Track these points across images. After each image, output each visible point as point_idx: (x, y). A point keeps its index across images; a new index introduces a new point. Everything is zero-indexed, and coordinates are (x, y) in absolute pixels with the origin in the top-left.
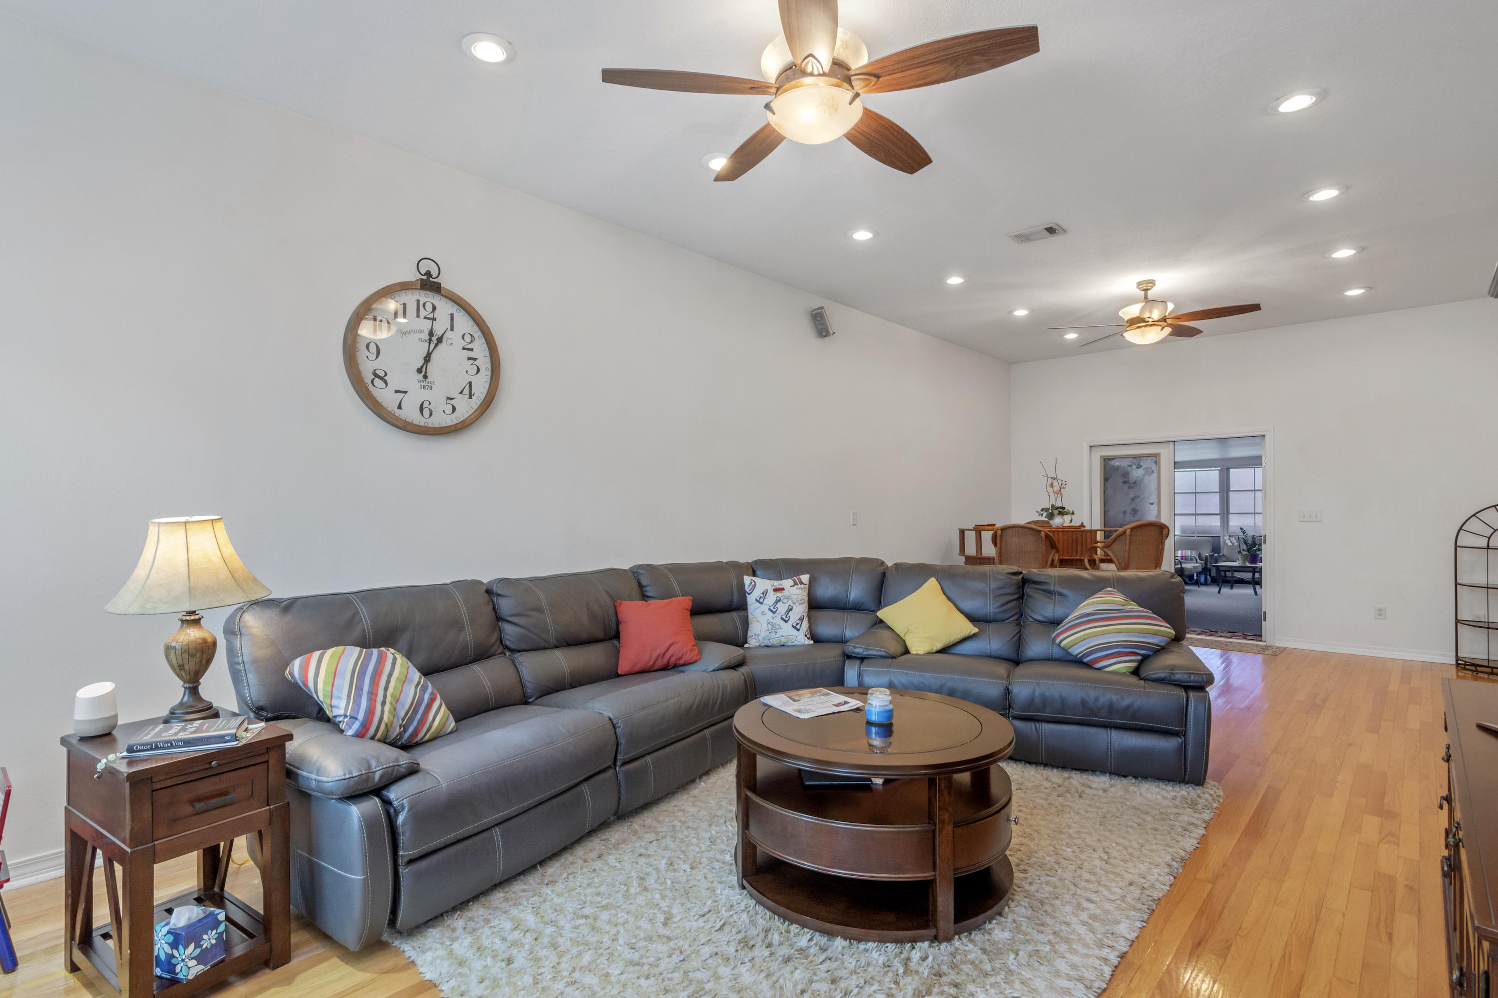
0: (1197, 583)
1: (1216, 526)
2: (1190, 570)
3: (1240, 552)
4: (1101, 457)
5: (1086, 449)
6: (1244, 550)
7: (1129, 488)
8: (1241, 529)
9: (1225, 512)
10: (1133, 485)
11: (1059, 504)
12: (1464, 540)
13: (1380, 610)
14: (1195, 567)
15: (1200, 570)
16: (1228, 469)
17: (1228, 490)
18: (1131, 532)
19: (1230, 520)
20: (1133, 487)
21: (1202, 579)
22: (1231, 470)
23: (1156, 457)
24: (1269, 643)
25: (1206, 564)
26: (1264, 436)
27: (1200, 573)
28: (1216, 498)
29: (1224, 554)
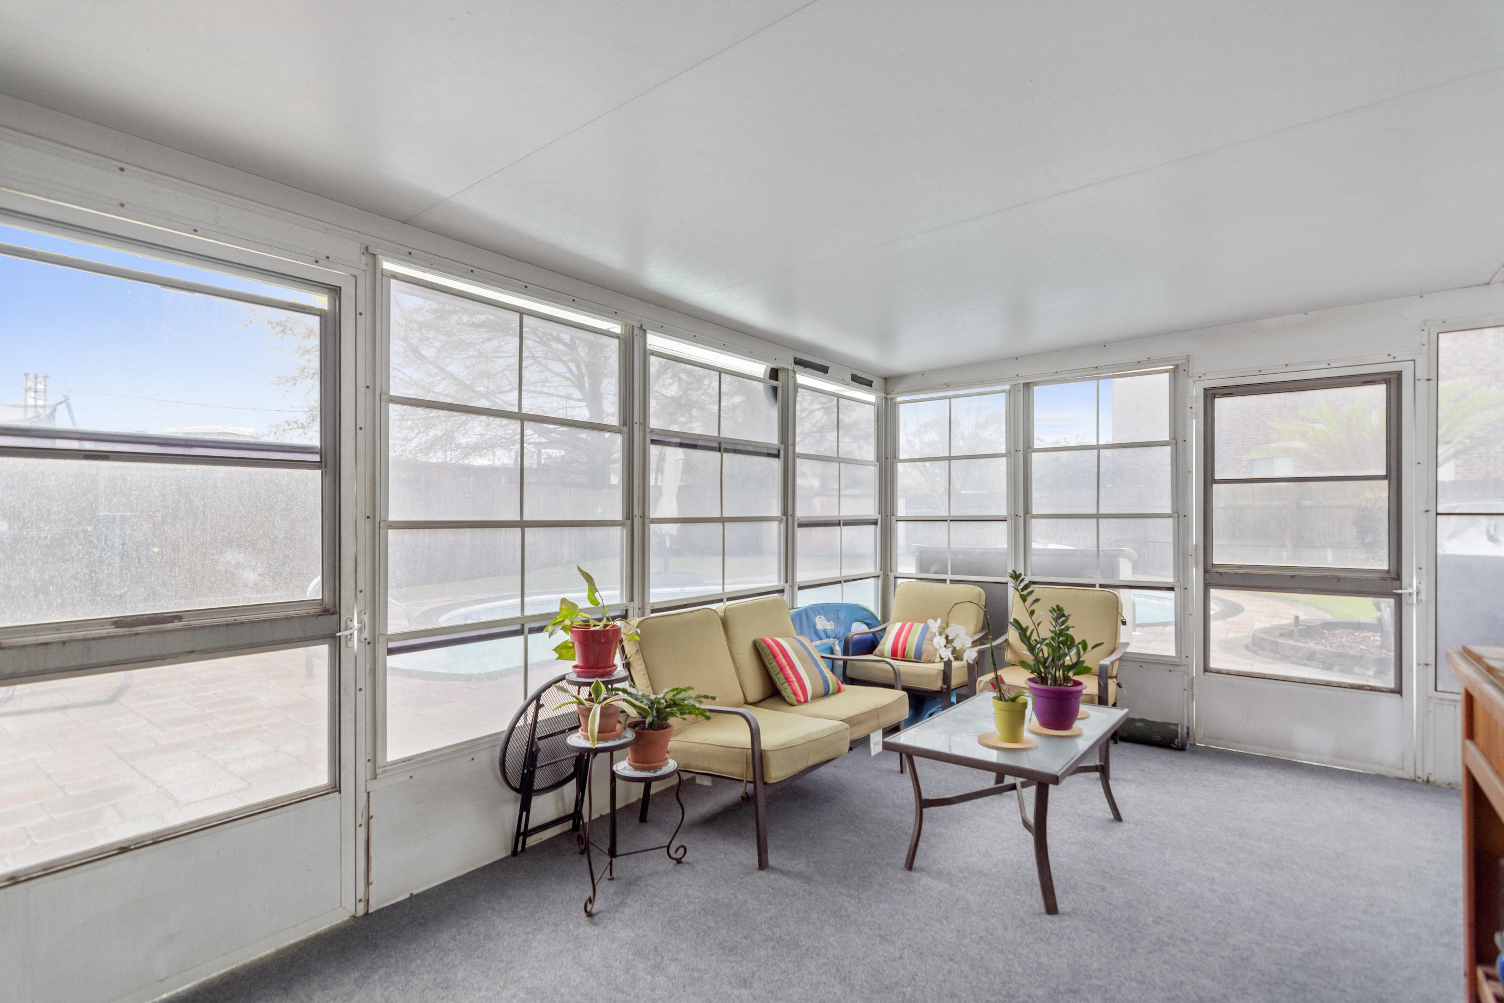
1: (998, 553)
9: (1021, 512)
17: (1028, 449)
22: (1034, 387)
28: (998, 472)
29: (1010, 640)
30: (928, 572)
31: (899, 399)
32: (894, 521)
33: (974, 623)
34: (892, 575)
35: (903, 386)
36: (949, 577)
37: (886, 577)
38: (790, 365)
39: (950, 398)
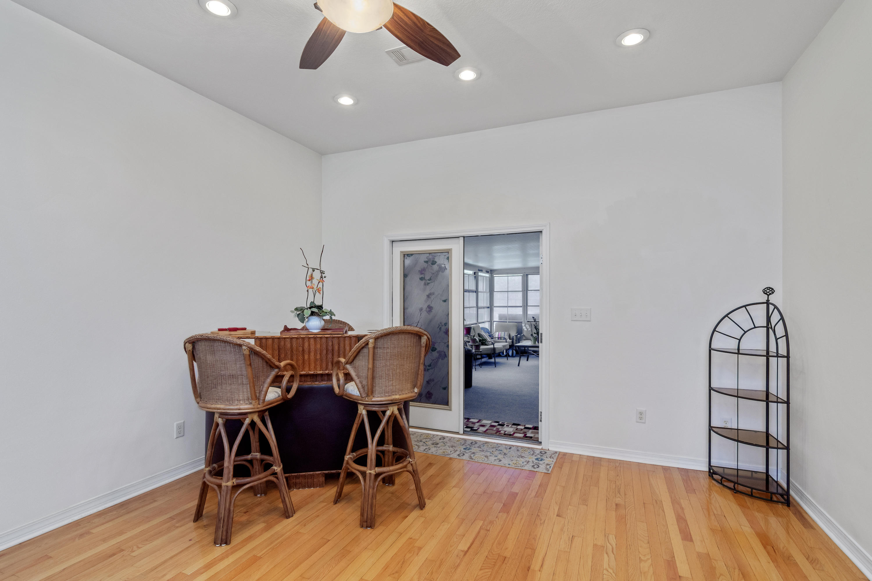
0: (507, 356)
1: (520, 315)
2: (500, 348)
3: (532, 335)
4: (401, 252)
5: (387, 244)
6: (535, 333)
7: (425, 284)
8: (533, 318)
9: (525, 305)
10: (429, 282)
11: (318, 303)
12: (719, 342)
13: (641, 413)
14: (504, 346)
15: (508, 347)
16: (527, 275)
17: (527, 290)
18: (375, 342)
19: (528, 311)
20: (428, 284)
21: (510, 353)
22: (529, 275)
23: (447, 253)
24: (544, 446)
25: (513, 342)
26: (541, 232)
27: (508, 349)
28: (520, 295)
29: (524, 334)
30: (501, 320)
31: (494, 276)
32: (493, 307)
33: (515, 331)
34: (493, 321)
35: (495, 273)
36: (508, 321)
37: (491, 322)
38: (477, 271)
39: (508, 276)
